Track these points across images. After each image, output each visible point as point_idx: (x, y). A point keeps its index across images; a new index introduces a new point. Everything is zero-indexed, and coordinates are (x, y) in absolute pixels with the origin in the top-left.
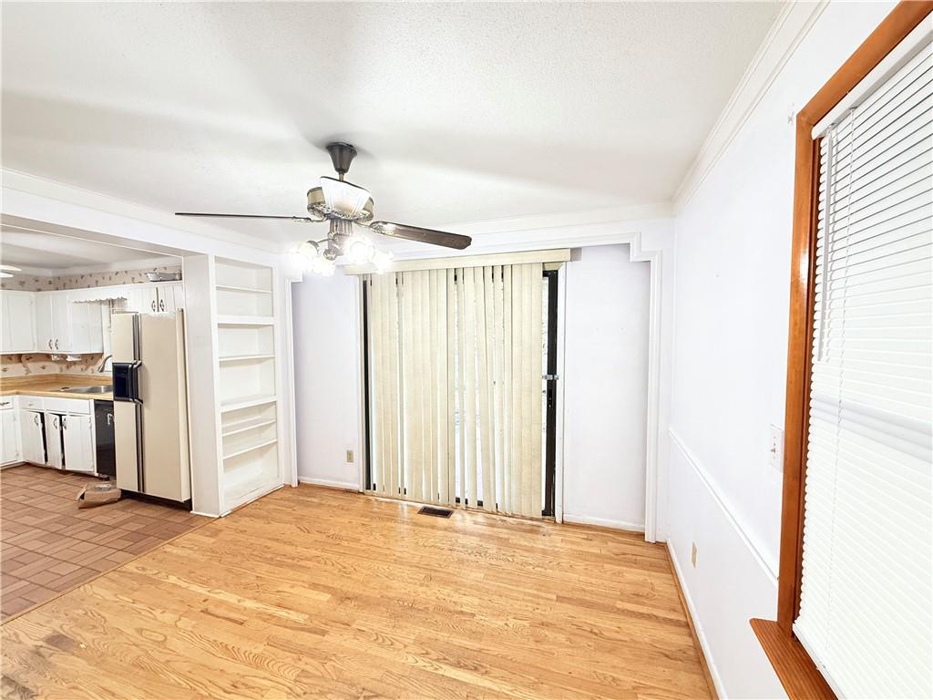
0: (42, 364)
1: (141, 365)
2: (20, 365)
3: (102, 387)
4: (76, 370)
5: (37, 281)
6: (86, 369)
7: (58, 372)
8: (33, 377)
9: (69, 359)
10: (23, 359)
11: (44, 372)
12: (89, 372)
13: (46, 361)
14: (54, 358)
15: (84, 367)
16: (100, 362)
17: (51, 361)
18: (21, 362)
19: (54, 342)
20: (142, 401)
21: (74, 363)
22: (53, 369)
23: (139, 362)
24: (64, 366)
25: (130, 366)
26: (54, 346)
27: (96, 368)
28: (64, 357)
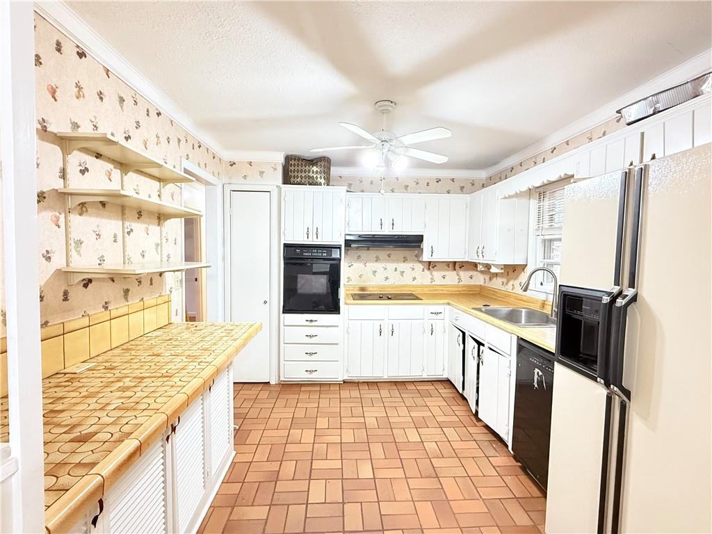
0: (471, 273)
1: (634, 299)
2: (455, 272)
3: (524, 310)
4: (497, 283)
5: (473, 185)
6: (507, 284)
7: (482, 283)
8: (464, 286)
9: (493, 270)
10: (457, 267)
11: (472, 282)
12: (509, 287)
13: (473, 270)
14: (480, 268)
15: (505, 280)
16: (523, 277)
17: (477, 271)
18: (455, 270)
19: (480, 251)
20: (627, 394)
21: (497, 275)
22: (479, 279)
23: (630, 292)
24: (487, 277)
25: (606, 299)
26: (481, 256)
27: (516, 283)
28: (488, 266)
